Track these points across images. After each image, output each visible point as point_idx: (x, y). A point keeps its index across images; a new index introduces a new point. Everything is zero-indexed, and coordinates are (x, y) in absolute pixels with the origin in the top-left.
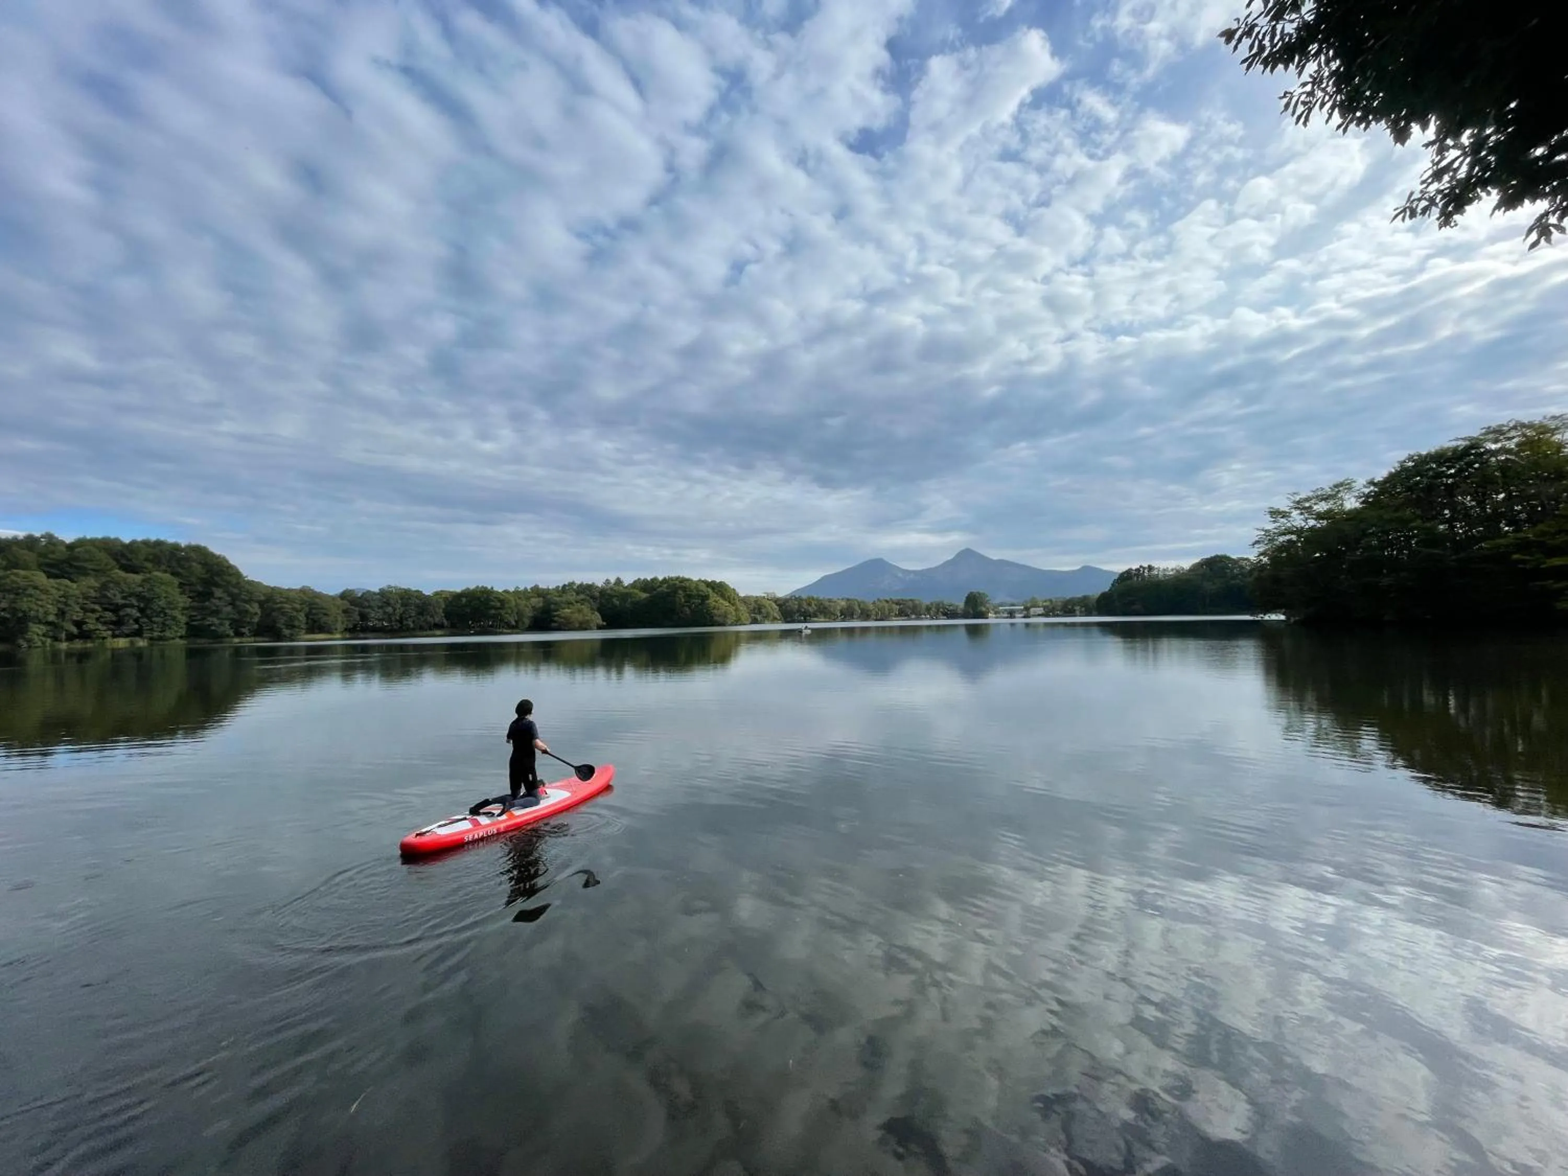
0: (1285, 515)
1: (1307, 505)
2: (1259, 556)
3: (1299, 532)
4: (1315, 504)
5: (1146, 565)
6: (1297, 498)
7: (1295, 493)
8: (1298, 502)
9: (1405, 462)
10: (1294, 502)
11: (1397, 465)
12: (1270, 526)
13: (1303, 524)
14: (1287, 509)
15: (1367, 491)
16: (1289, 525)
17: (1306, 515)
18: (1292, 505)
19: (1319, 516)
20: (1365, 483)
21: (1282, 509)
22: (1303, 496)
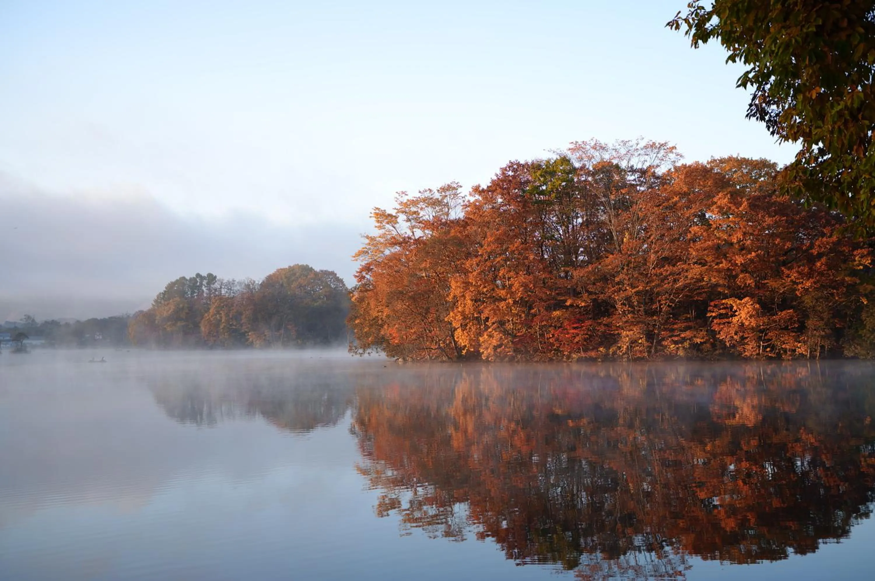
0: (391, 219)
1: (414, 209)
2: (361, 272)
3: (404, 242)
4: (422, 209)
5: (204, 274)
6: (405, 199)
7: (403, 193)
8: (406, 205)
9: (506, 170)
10: (401, 203)
11: (499, 172)
12: (376, 233)
13: (409, 233)
14: (394, 213)
15: (472, 199)
16: (394, 233)
17: (414, 223)
18: (398, 207)
19: (427, 225)
20: (471, 190)
21: (389, 212)
22: (410, 197)
